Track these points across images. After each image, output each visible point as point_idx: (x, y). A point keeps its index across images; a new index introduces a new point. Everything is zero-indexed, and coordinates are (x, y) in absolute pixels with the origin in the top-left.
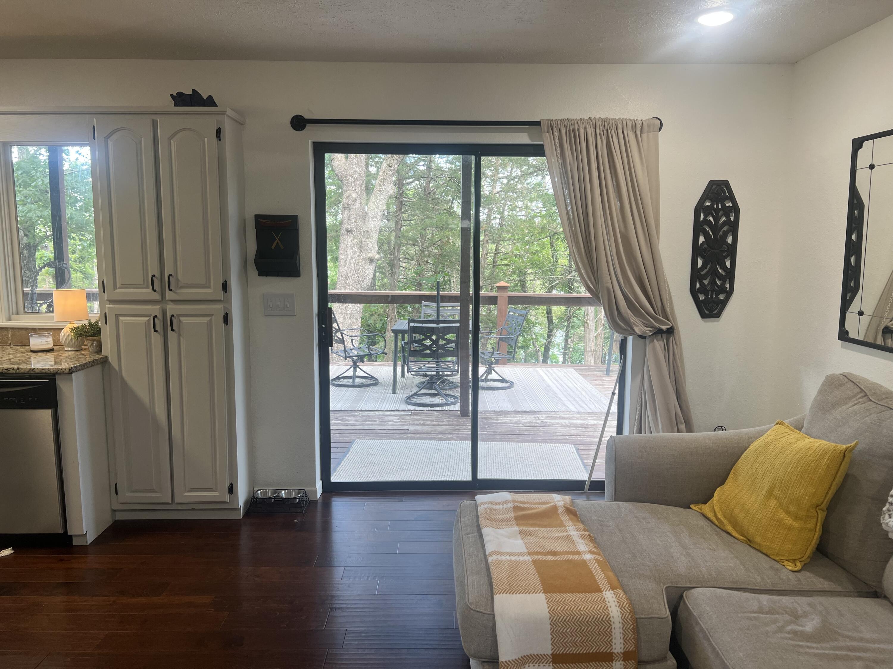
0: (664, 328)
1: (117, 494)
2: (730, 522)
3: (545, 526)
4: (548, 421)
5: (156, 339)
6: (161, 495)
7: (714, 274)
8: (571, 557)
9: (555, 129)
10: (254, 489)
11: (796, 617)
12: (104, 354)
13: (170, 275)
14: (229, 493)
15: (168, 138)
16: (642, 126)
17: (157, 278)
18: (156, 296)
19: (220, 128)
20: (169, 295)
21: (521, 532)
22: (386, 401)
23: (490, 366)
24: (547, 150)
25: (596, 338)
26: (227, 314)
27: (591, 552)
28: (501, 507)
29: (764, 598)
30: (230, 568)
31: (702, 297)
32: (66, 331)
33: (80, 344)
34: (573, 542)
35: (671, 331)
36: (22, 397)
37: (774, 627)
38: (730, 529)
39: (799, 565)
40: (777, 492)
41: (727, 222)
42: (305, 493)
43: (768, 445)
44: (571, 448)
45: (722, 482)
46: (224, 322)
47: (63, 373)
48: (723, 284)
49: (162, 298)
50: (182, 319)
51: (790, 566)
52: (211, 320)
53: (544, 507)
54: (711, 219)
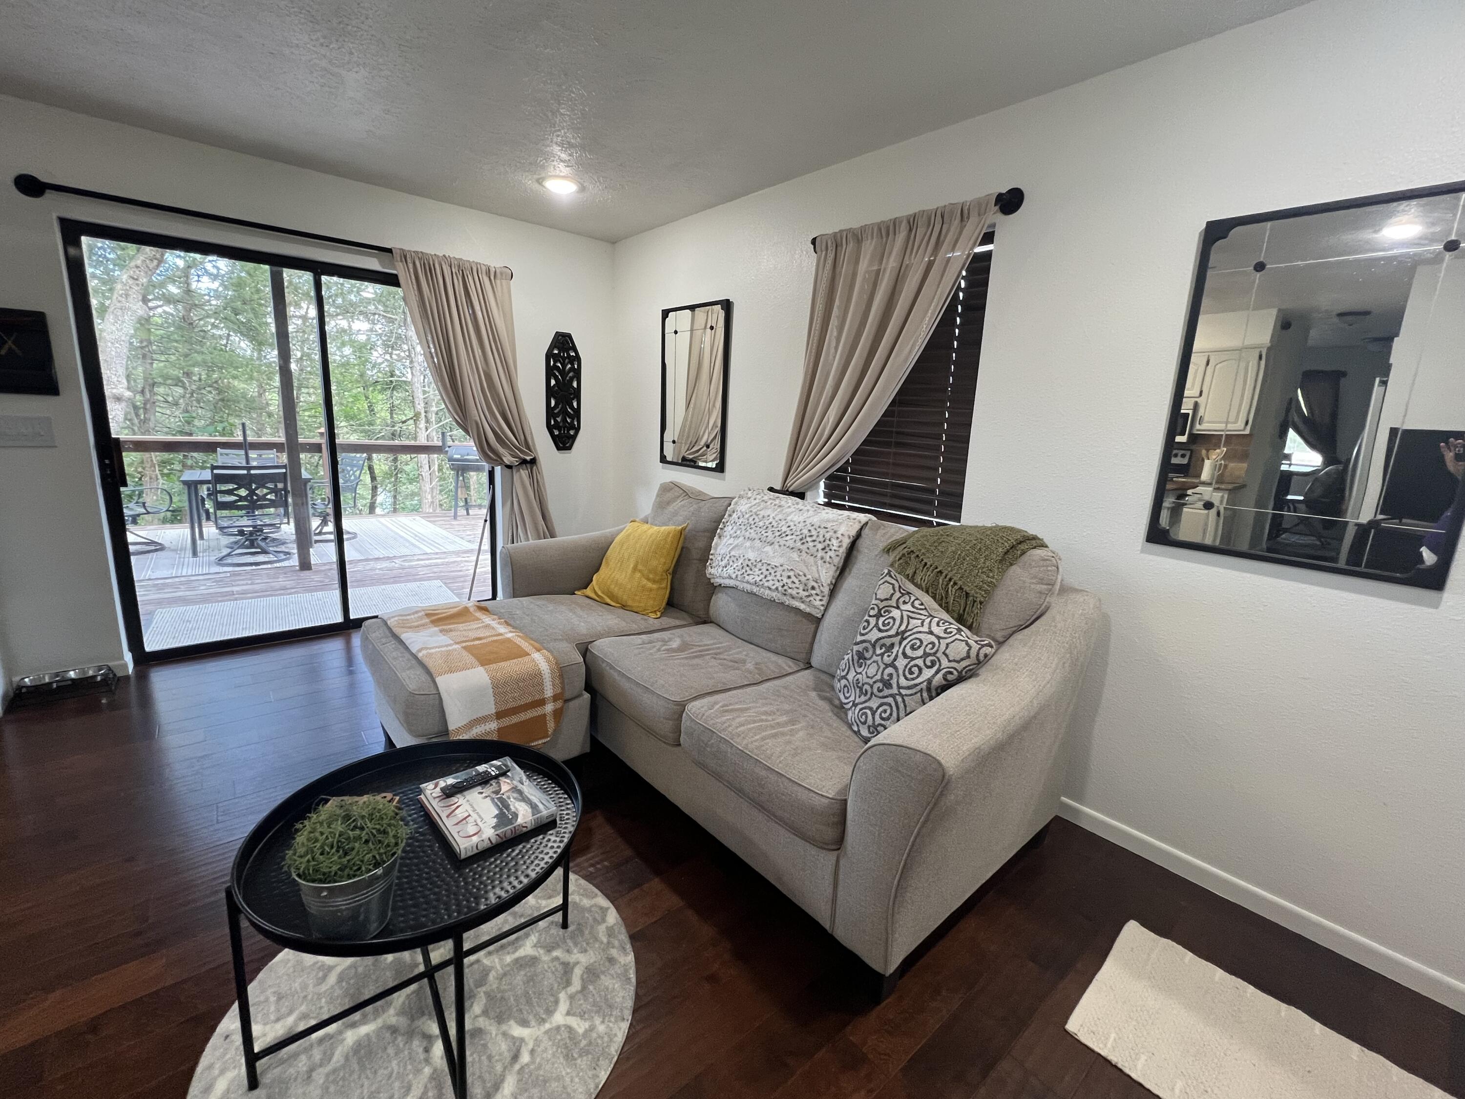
0: (528, 458)
2: (608, 597)
3: (462, 623)
4: (407, 564)
7: (565, 413)
8: (495, 638)
9: (409, 260)
10: (14, 679)
11: (665, 642)
16: (495, 272)
21: (441, 631)
22: (185, 566)
23: (325, 517)
24: (402, 280)
25: (432, 489)
27: (511, 632)
28: (412, 617)
29: (643, 637)
31: (556, 433)
34: (493, 628)
35: (533, 461)
37: (655, 649)
38: (608, 601)
39: (659, 614)
40: (640, 567)
41: (572, 369)
42: (109, 669)
43: (629, 535)
44: (438, 583)
45: (597, 570)
48: (572, 422)
51: (653, 616)
53: (455, 610)
54: (559, 365)
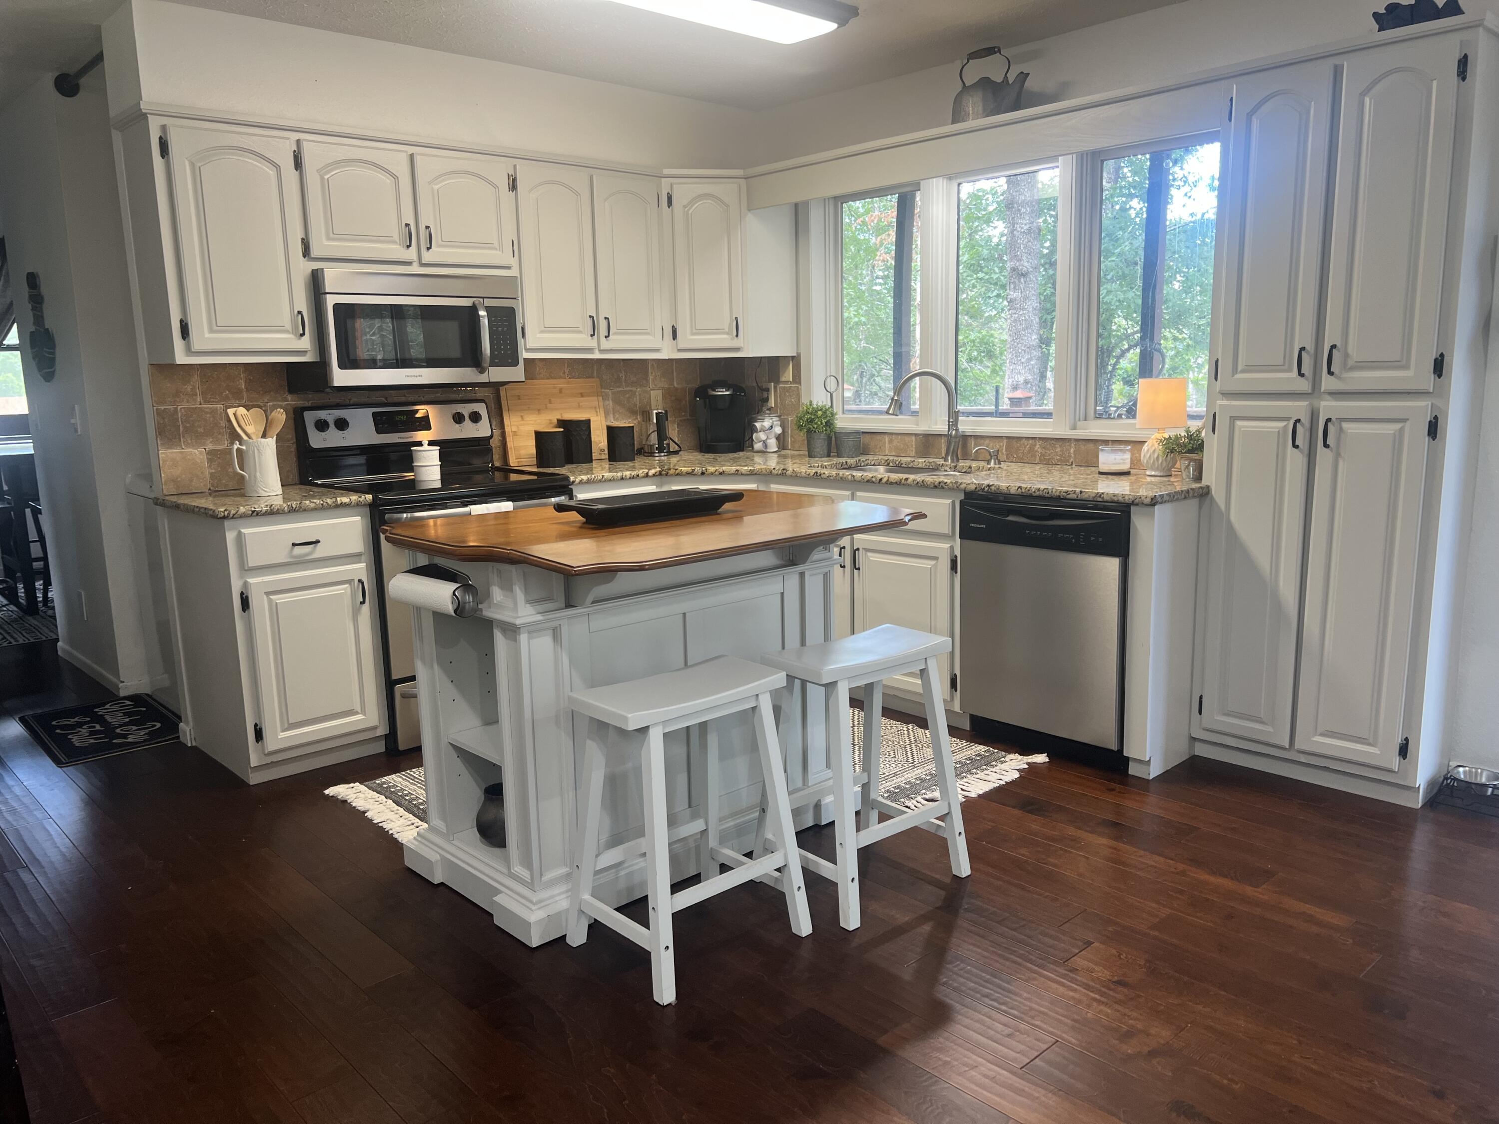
1: (1200, 712)
5: (1295, 461)
6: (1272, 730)
10: (1451, 763)
12: (1204, 482)
13: (1333, 347)
14: (1400, 755)
15: (1360, 94)
17: (1308, 353)
18: (1304, 385)
19: (1466, 56)
20: (1328, 383)
26: (1436, 418)
30: (1389, 884)
32: (1150, 445)
33: (1170, 466)
36: (1082, 535)
46: (1429, 434)
47: (1142, 503)
49: (1314, 388)
50: (1345, 425)
52: (1401, 430)
